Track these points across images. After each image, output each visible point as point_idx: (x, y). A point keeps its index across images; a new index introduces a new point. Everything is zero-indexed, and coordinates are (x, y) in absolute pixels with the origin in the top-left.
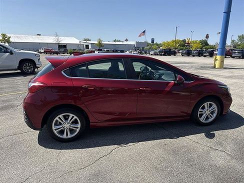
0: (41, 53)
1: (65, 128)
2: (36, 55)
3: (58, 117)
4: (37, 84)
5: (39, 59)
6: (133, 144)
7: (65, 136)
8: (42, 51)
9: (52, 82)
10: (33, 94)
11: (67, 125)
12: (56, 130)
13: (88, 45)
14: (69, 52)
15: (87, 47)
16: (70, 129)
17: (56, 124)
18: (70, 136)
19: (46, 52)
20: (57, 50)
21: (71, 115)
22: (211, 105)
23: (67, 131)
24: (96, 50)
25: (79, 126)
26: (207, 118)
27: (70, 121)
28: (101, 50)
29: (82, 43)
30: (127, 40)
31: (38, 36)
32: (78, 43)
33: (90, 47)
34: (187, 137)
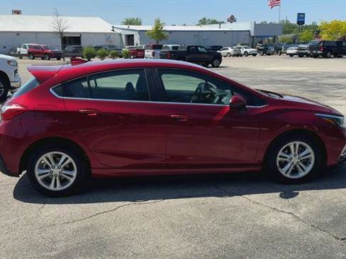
0: (21, 56)
1: (54, 174)
2: (9, 62)
3: (45, 155)
4: (14, 107)
5: (16, 71)
6: (154, 201)
7: (51, 187)
8: (24, 51)
9: (35, 105)
10: (8, 121)
11: (56, 171)
12: (40, 175)
13: (133, 36)
14: (84, 53)
15: (130, 39)
16: (60, 177)
17: (41, 167)
18: (59, 188)
19: (33, 54)
20: (58, 49)
21: (65, 156)
22: (302, 149)
23: (56, 179)
24: (147, 47)
25: (74, 174)
26: (295, 171)
27: (62, 164)
28: (160, 47)
29: (118, 31)
30: (232, 19)
31: (16, 16)
32: (109, 30)
33: (137, 39)
34: (247, 196)
